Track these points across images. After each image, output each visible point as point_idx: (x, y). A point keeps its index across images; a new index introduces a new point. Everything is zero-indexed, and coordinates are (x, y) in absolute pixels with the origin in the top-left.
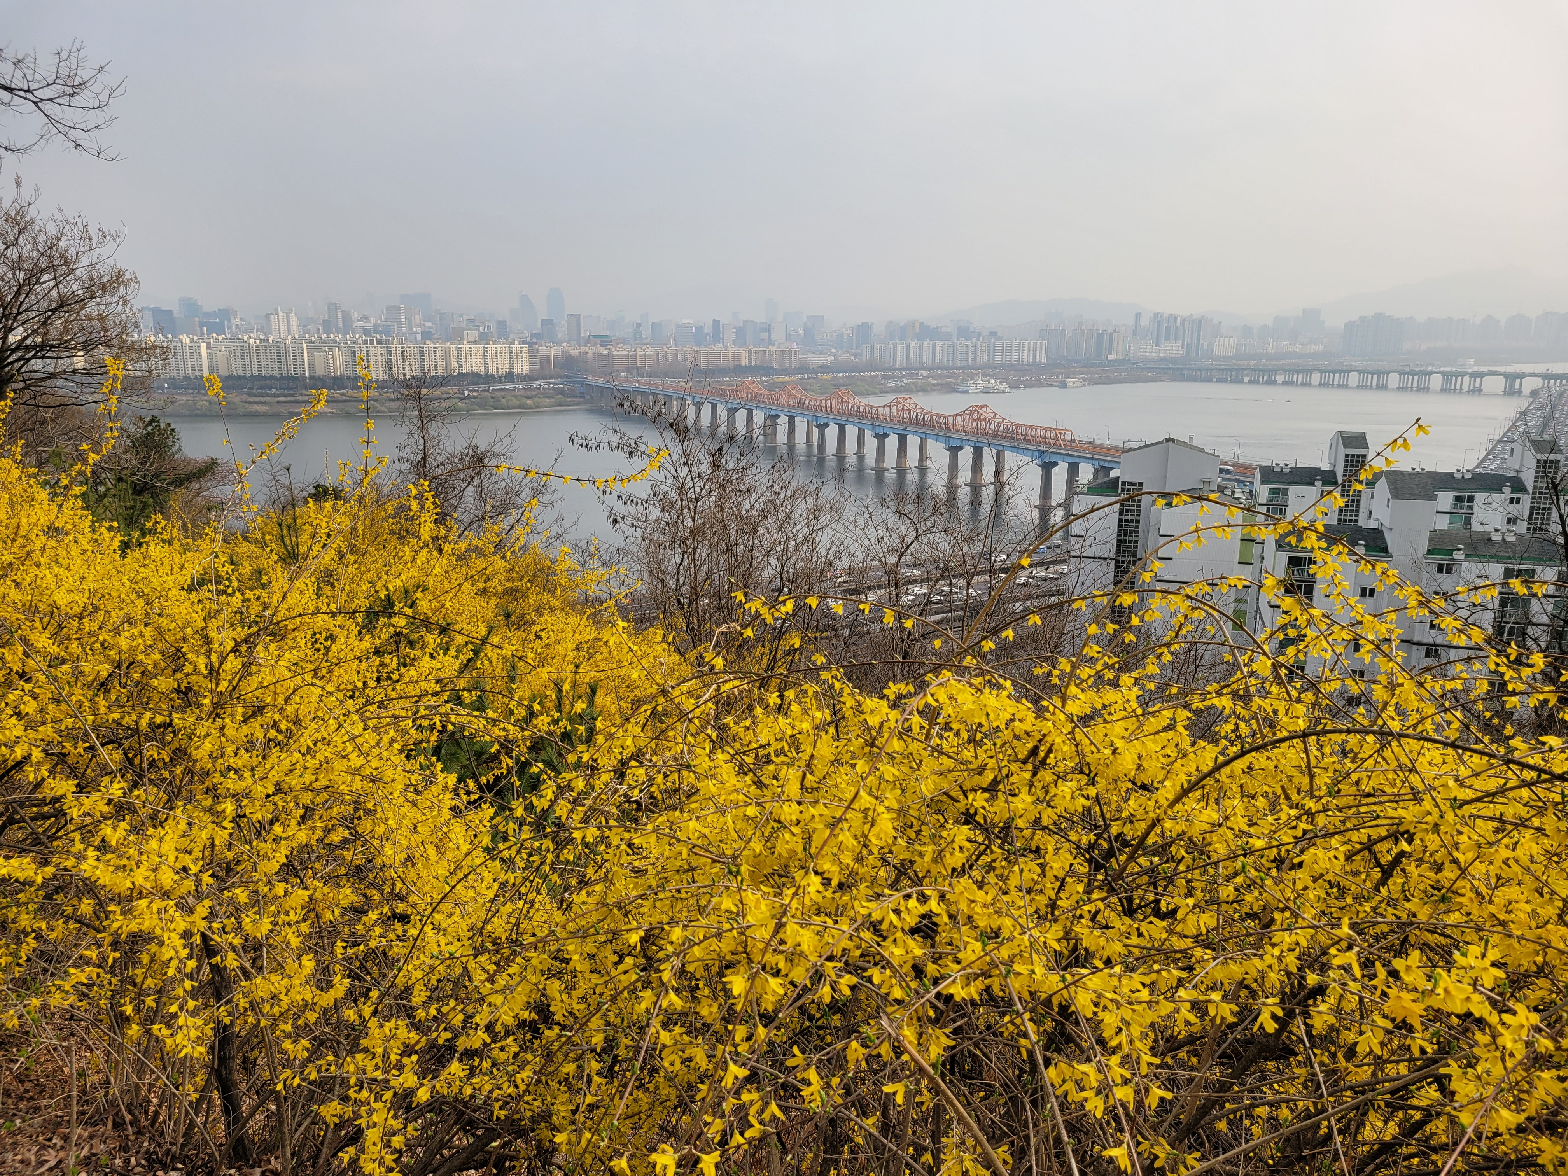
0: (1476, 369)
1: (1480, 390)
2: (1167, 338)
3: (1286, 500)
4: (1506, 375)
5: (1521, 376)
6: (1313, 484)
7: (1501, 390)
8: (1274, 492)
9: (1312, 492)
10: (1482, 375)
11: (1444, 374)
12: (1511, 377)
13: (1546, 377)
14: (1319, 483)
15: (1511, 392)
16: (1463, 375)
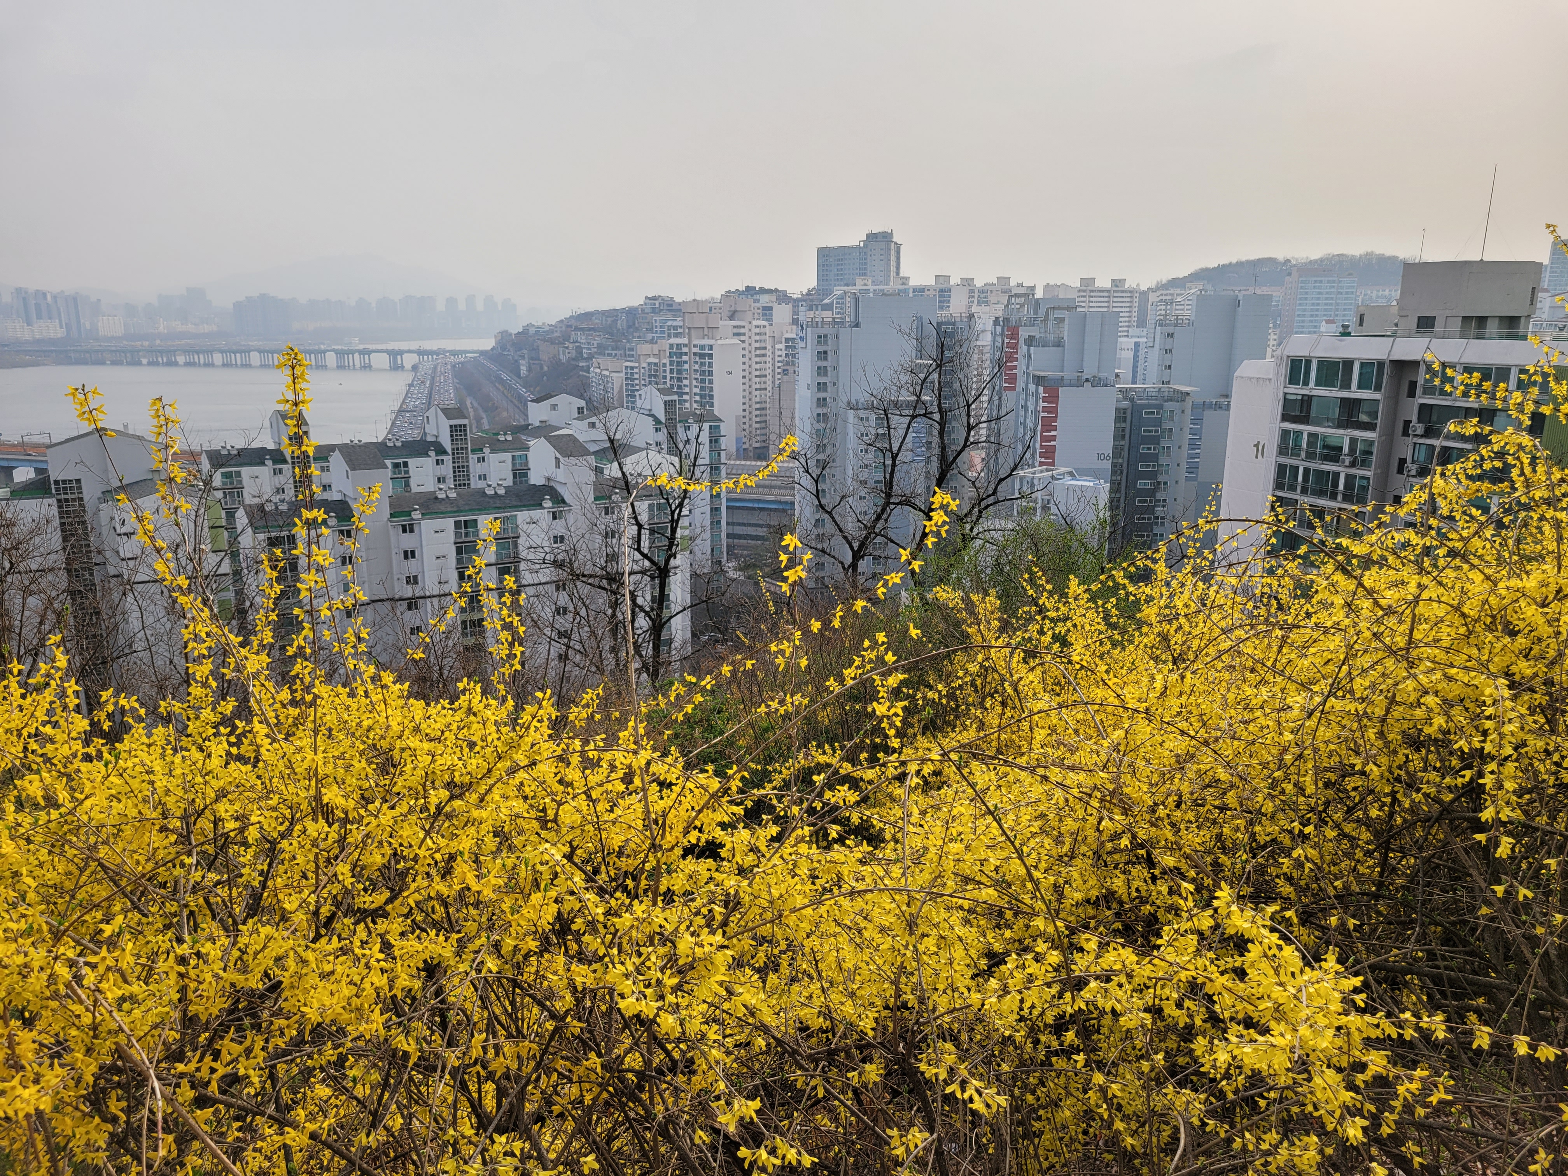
0: (361, 347)
1: (370, 367)
2: (39, 317)
3: (240, 482)
4: (389, 352)
5: (401, 353)
6: (263, 464)
7: (387, 366)
8: (226, 475)
9: (264, 472)
10: (369, 352)
11: (337, 352)
12: (394, 354)
13: (421, 353)
14: (269, 463)
15: (396, 367)
16: (353, 352)
